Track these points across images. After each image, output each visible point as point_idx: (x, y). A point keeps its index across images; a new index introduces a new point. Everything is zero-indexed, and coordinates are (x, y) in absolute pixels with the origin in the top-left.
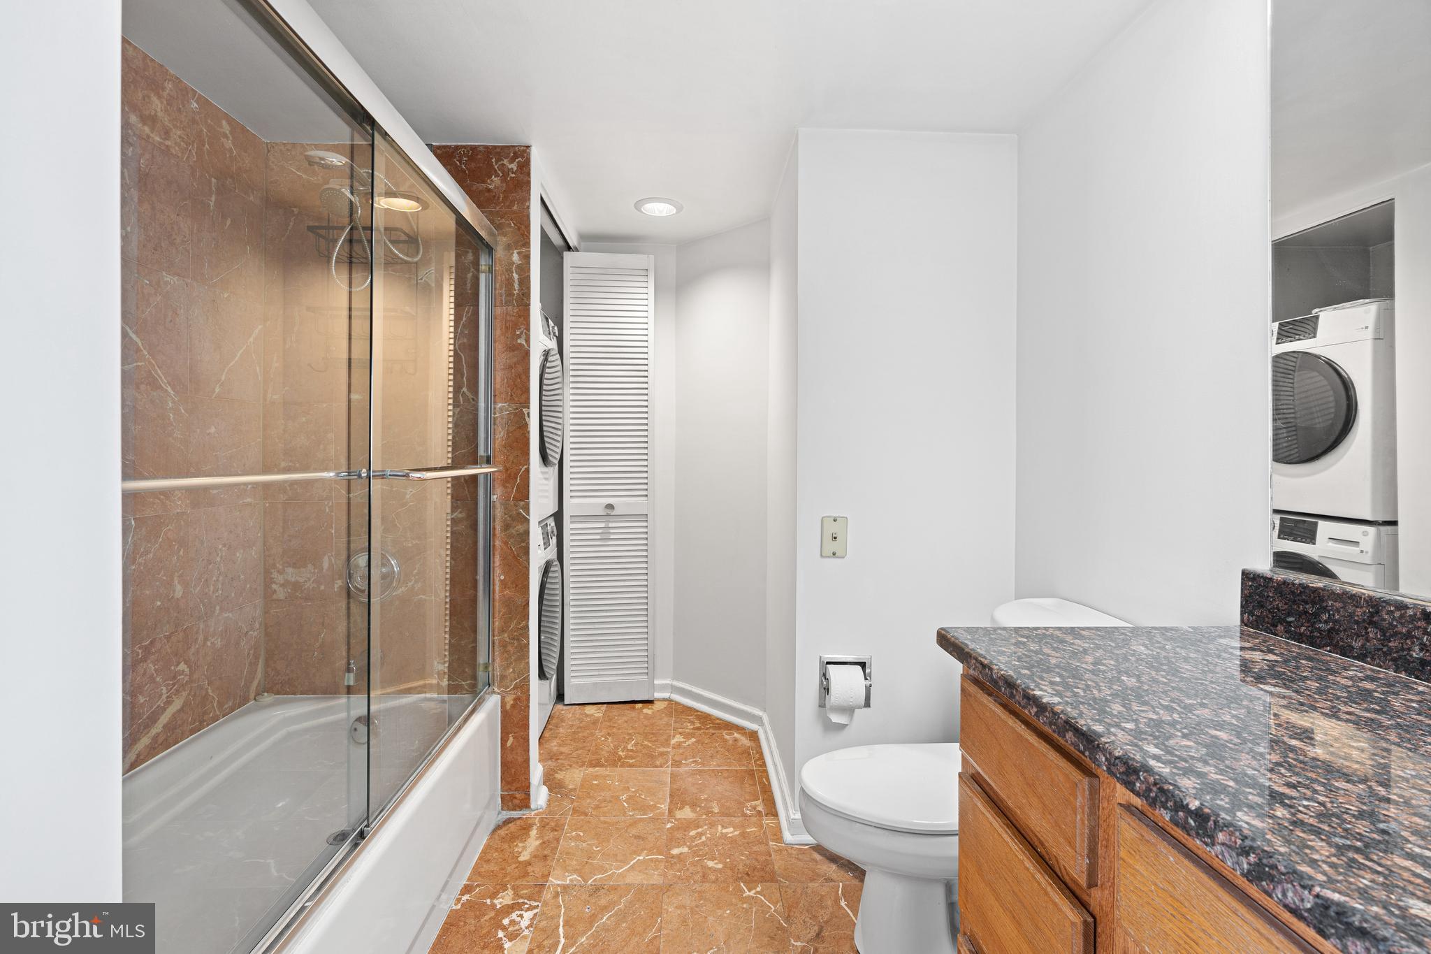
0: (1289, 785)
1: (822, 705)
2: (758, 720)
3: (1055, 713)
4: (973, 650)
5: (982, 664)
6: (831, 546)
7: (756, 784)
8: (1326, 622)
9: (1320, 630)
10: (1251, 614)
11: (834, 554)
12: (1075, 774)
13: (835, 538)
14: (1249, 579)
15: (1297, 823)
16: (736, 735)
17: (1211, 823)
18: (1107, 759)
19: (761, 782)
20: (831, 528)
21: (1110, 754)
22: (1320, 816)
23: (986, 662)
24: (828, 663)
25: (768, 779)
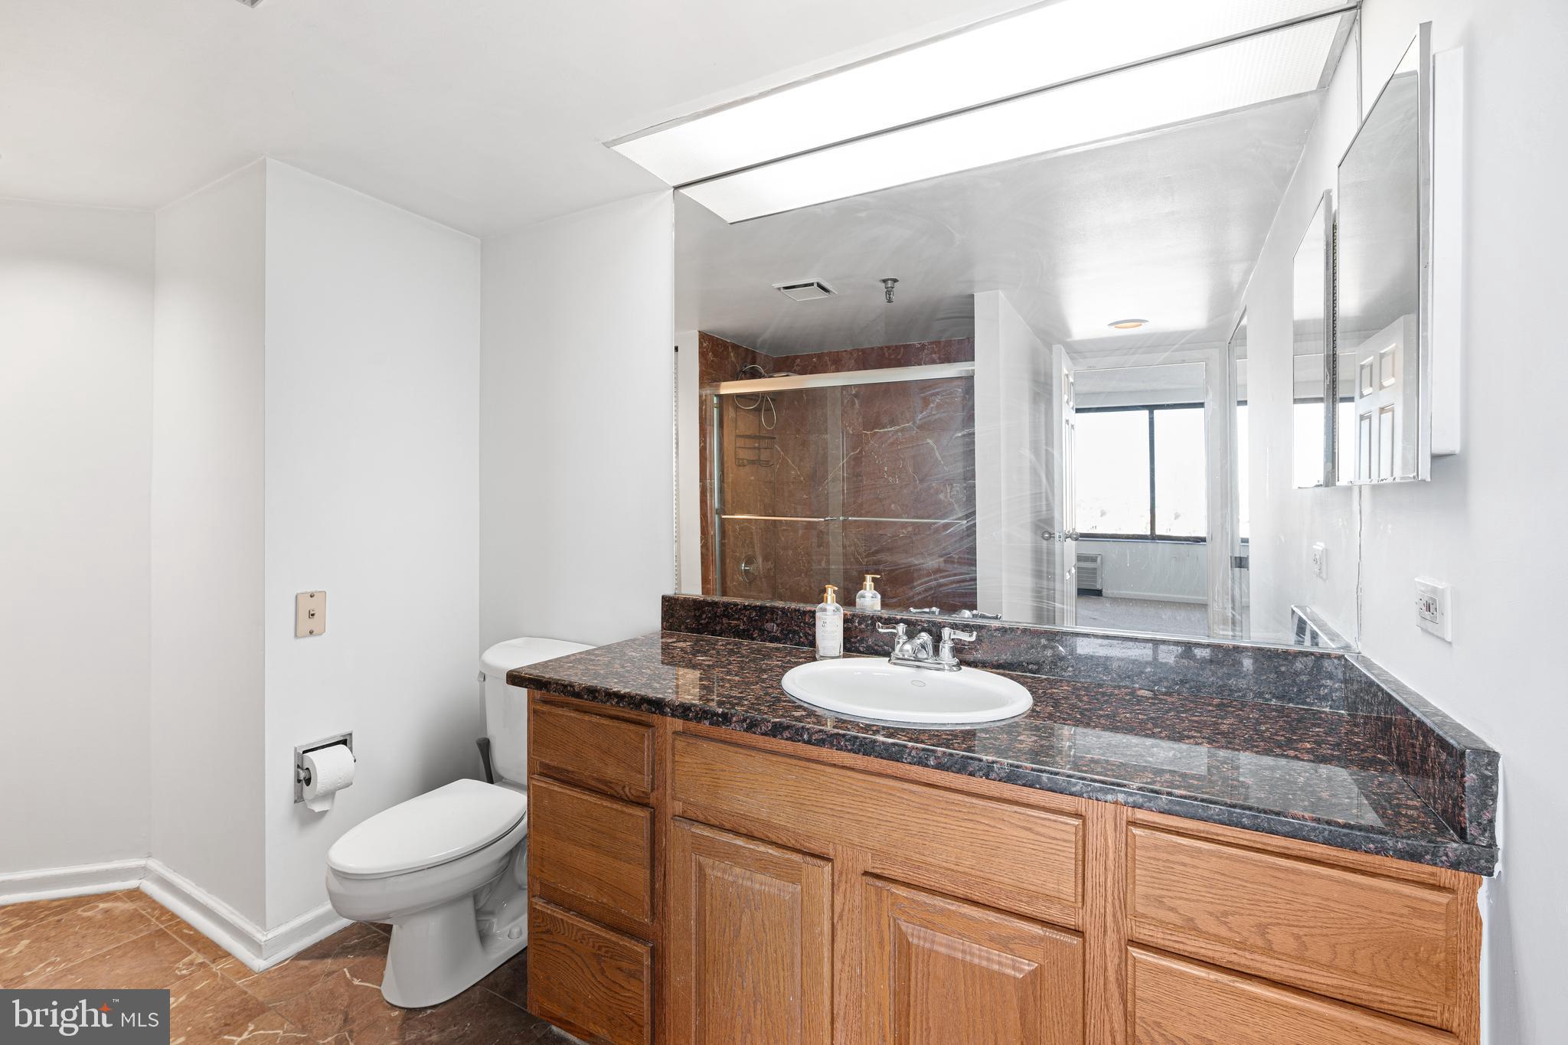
0: (740, 693)
1: (299, 798)
2: (144, 871)
3: (632, 697)
4: (550, 678)
5: (563, 685)
6: (307, 624)
7: (176, 941)
8: (705, 619)
9: (701, 624)
10: (667, 621)
11: (311, 632)
12: (642, 730)
13: (313, 615)
14: (667, 601)
15: (752, 704)
16: (102, 906)
17: (729, 716)
18: (671, 709)
19: (183, 936)
20: (307, 605)
21: (673, 705)
22: (756, 699)
23: (566, 683)
24: (305, 752)
25: (190, 927)
